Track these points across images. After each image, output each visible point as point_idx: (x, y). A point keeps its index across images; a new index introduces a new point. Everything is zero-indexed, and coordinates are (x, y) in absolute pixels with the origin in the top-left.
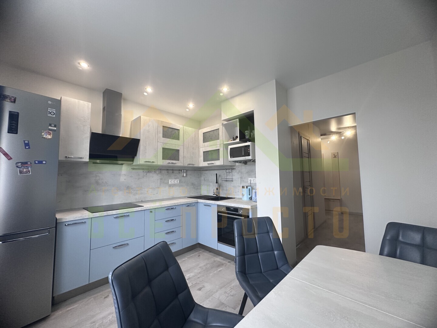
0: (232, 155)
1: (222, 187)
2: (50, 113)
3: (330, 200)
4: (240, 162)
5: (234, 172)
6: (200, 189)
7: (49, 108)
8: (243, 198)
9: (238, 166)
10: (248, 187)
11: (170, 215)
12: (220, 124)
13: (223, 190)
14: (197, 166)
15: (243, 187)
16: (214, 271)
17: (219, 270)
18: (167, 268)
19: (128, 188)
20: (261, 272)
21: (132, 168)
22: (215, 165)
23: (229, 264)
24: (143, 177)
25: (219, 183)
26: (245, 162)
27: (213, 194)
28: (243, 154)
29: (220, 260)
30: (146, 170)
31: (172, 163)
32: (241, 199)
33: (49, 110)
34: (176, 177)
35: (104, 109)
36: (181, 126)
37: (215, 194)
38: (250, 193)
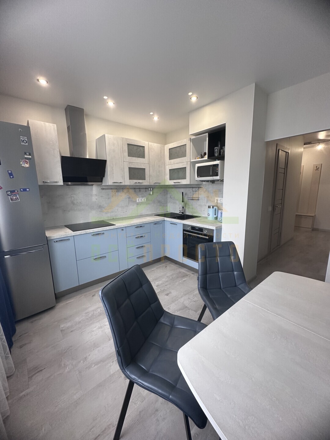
0: (199, 175)
1: (188, 205)
2: (23, 141)
3: (303, 216)
4: (208, 181)
5: (201, 190)
6: (167, 206)
7: (21, 137)
8: (208, 218)
9: (206, 184)
10: (214, 207)
11: (139, 232)
12: (188, 139)
13: (189, 208)
14: (163, 184)
15: (209, 207)
16: (180, 281)
17: (183, 280)
18: (141, 285)
19: (100, 207)
20: (221, 288)
21: (101, 189)
22: (181, 184)
23: (193, 275)
24: (113, 197)
25: (185, 201)
26: (213, 182)
27: (179, 212)
28: (211, 174)
29: (184, 271)
30: (114, 190)
31: (139, 183)
32: (206, 218)
33: (21, 139)
34: (143, 195)
35: (68, 128)
36: (147, 143)
37: (181, 212)
38: (215, 213)
